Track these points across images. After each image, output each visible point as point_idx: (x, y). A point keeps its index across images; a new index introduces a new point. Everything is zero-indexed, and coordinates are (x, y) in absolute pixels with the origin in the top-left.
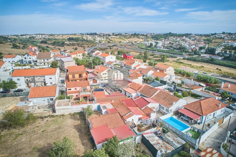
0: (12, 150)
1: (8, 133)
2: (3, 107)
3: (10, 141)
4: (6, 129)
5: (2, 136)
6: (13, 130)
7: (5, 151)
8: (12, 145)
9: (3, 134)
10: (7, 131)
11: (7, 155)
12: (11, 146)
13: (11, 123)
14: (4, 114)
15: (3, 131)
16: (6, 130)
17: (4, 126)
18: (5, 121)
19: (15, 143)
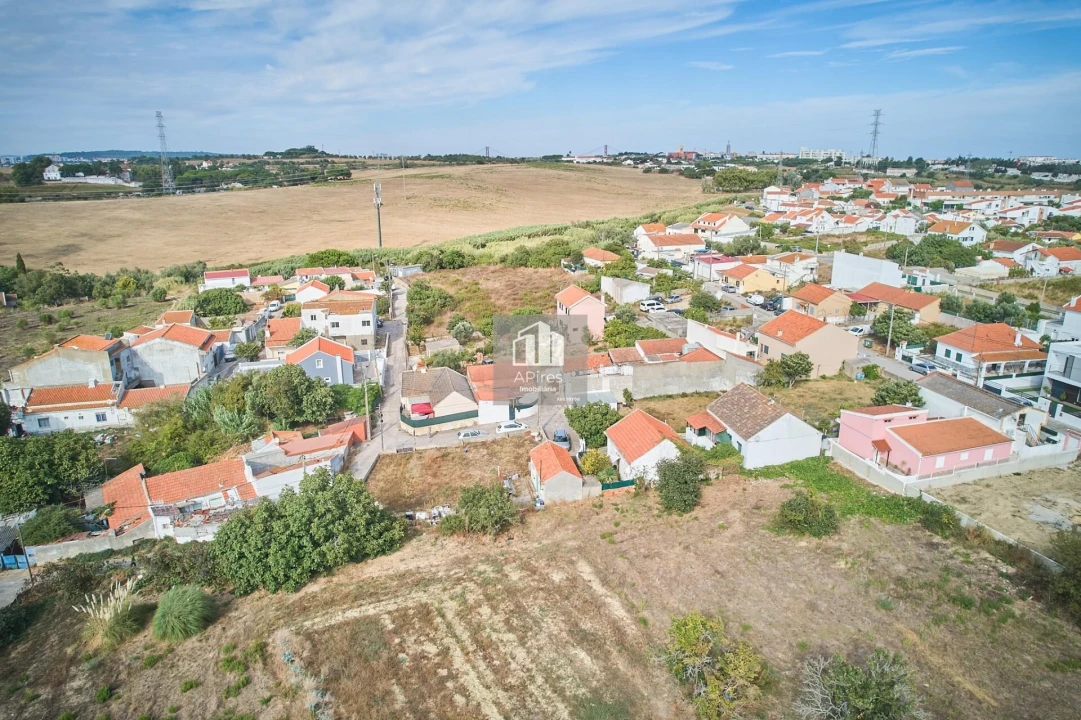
0: (1021, 702)
1: (1039, 621)
2: (1072, 503)
3: (1029, 658)
4: (1038, 598)
5: (1013, 616)
6: (1064, 623)
7: (991, 680)
8: (1030, 682)
9: (1018, 613)
10: (1041, 610)
11: (993, 702)
12: (1025, 680)
13: (1072, 591)
14: (1060, 534)
15: (1023, 599)
16: (1039, 606)
17: (1036, 583)
18: (1050, 562)
19: (1047, 685)
